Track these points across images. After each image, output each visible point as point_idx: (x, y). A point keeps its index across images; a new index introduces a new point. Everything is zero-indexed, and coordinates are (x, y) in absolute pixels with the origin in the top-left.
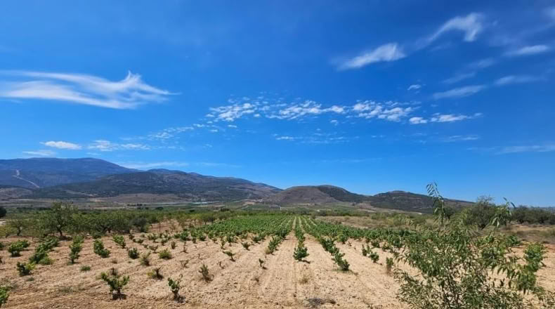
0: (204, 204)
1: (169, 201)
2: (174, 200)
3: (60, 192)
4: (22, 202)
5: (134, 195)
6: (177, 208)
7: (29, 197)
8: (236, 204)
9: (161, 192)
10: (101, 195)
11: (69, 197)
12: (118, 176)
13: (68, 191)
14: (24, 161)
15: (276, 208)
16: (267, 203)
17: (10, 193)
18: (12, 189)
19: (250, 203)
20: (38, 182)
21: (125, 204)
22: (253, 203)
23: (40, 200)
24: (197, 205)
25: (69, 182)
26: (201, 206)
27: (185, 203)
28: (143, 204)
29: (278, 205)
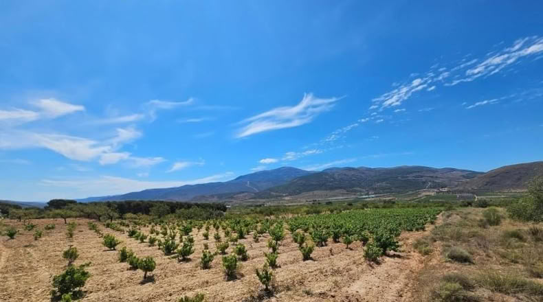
0: (371, 197)
1: (339, 196)
2: (343, 194)
3: (266, 194)
4: (250, 202)
5: (311, 193)
6: (344, 202)
7: (255, 198)
8: (409, 195)
9: (332, 188)
10: (290, 195)
11: (272, 197)
12: (301, 178)
13: (272, 193)
14: (251, 175)
15: (468, 197)
16: (454, 192)
17: (245, 196)
18: (246, 194)
19: (428, 194)
20: (258, 188)
21: (304, 200)
22: (433, 194)
23: (258, 200)
24: (365, 198)
25: (272, 186)
26: (368, 200)
27: (352, 197)
28: (317, 200)
29: (473, 193)
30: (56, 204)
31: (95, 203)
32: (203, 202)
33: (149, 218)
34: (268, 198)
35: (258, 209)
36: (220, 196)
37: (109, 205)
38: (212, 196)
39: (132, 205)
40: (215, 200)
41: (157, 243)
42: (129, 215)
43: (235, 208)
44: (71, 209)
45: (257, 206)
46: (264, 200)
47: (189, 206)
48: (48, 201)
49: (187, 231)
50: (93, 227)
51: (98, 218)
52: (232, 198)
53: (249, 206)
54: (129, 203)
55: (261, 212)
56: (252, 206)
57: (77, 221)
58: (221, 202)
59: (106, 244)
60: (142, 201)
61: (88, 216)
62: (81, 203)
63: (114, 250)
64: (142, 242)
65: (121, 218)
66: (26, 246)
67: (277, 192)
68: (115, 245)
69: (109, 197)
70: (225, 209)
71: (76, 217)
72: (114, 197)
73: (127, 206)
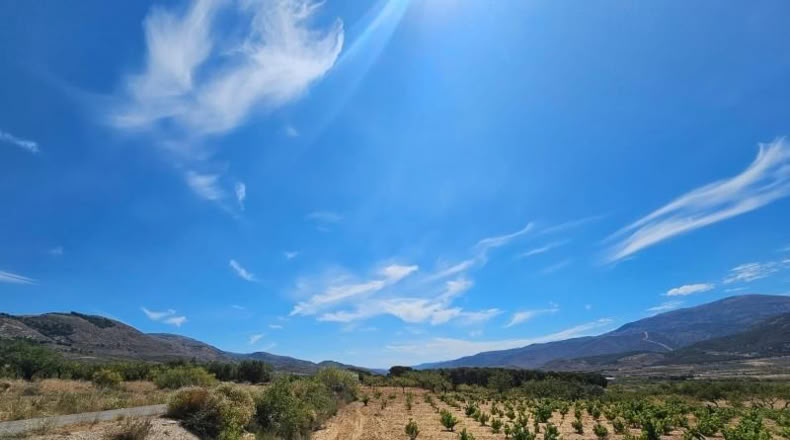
3: (697, 353)
4: (655, 370)
7: (662, 363)
11: (712, 360)
13: (709, 352)
14: (650, 320)
17: (642, 360)
18: (644, 355)
20: (670, 343)
23: (674, 366)
25: (708, 337)
30: (397, 371)
31: (428, 371)
32: (563, 369)
33: (487, 391)
34: (699, 363)
35: (680, 386)
36: (592, 361)
37: (442, 372)
38: (578, 360)
39: (465, 373)
40: (583, 367)
41: (502, 428)
42: (463, 386)
43: (624, 381)
44: (408, 377)
45: (676, 378)
46: (692, 368)
47: (541, 376)
48: (390, 368)
49: (544, 416)
50: (428, 400)
51: (432, 388)
52: (616, 363)
53: (656, 378)
54: (462, 370)
55: (688, 391)
56: (661, 378)
57: (414, 391)
58: (592, 369)
59: (443, 421)
60: (476, 368)
61: (423, 385)
62: (416, 371)
63: (452, 431)
64: (483, 425)
65: (454, 389)
66: (376, 415)
67: (721, 350)
68: (453, 424)
69: (442, 364)
70: (604, 383)
71: (412, 386)
72: (448, 363)
73: (459, 375)
